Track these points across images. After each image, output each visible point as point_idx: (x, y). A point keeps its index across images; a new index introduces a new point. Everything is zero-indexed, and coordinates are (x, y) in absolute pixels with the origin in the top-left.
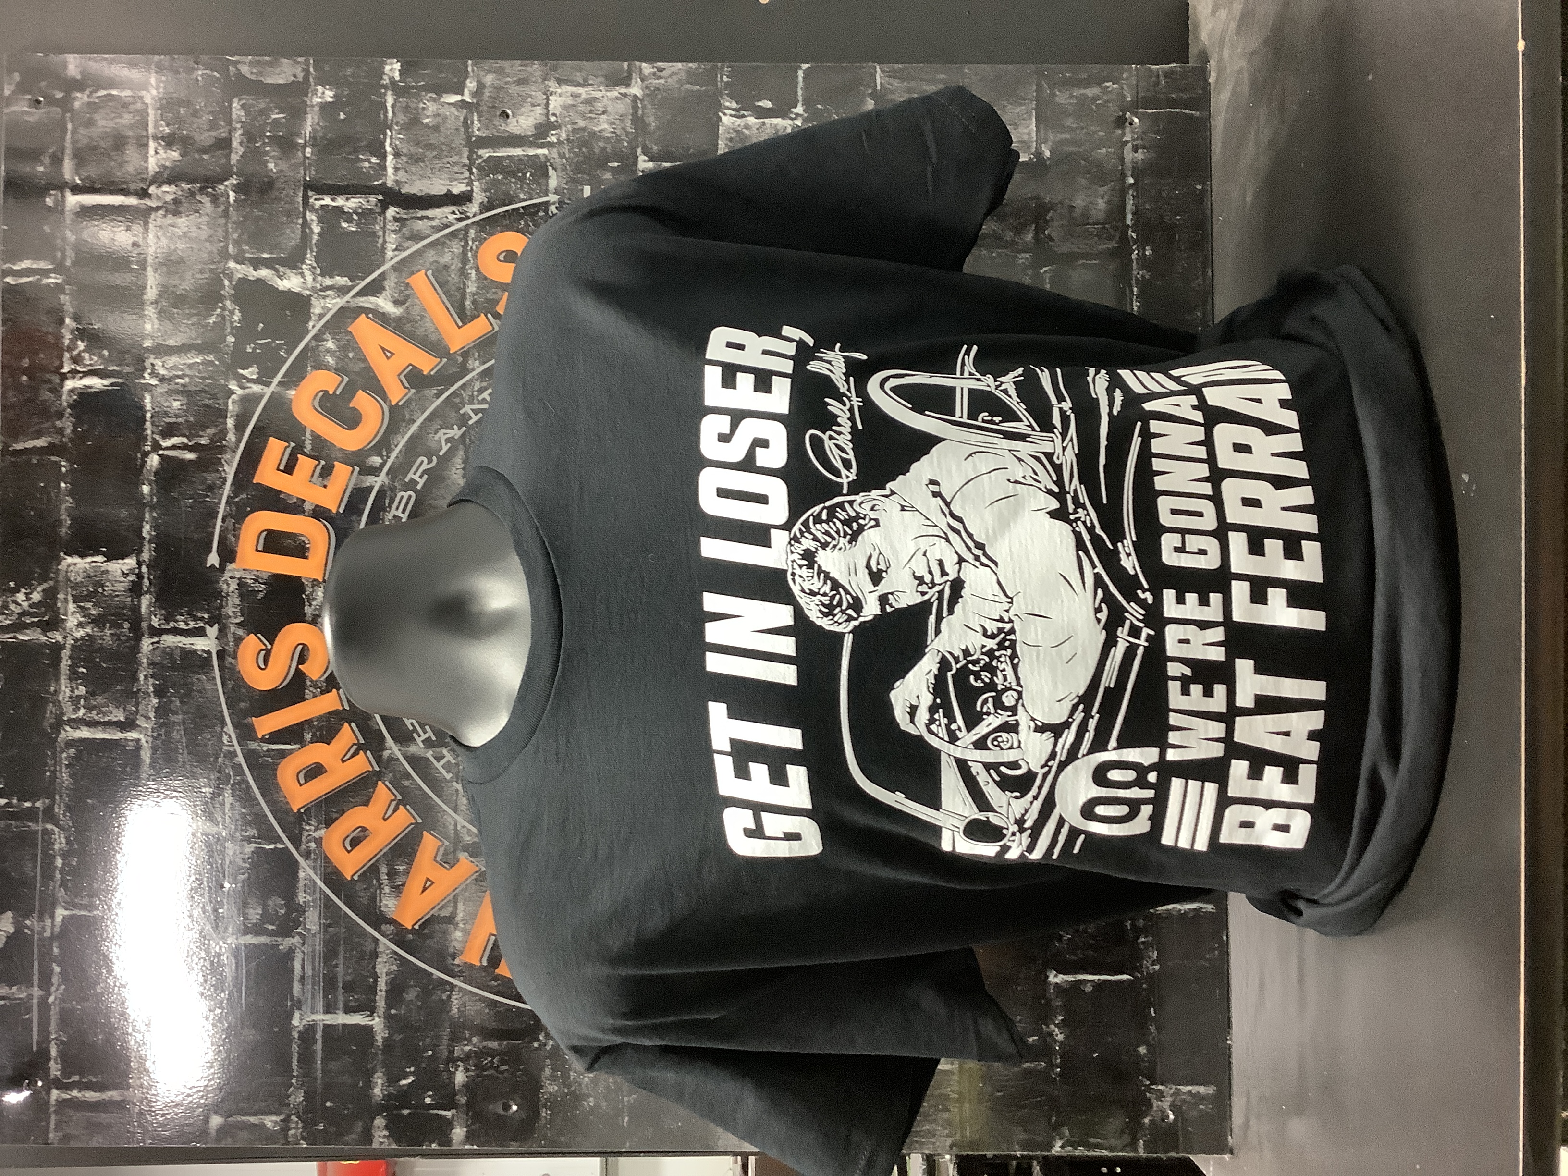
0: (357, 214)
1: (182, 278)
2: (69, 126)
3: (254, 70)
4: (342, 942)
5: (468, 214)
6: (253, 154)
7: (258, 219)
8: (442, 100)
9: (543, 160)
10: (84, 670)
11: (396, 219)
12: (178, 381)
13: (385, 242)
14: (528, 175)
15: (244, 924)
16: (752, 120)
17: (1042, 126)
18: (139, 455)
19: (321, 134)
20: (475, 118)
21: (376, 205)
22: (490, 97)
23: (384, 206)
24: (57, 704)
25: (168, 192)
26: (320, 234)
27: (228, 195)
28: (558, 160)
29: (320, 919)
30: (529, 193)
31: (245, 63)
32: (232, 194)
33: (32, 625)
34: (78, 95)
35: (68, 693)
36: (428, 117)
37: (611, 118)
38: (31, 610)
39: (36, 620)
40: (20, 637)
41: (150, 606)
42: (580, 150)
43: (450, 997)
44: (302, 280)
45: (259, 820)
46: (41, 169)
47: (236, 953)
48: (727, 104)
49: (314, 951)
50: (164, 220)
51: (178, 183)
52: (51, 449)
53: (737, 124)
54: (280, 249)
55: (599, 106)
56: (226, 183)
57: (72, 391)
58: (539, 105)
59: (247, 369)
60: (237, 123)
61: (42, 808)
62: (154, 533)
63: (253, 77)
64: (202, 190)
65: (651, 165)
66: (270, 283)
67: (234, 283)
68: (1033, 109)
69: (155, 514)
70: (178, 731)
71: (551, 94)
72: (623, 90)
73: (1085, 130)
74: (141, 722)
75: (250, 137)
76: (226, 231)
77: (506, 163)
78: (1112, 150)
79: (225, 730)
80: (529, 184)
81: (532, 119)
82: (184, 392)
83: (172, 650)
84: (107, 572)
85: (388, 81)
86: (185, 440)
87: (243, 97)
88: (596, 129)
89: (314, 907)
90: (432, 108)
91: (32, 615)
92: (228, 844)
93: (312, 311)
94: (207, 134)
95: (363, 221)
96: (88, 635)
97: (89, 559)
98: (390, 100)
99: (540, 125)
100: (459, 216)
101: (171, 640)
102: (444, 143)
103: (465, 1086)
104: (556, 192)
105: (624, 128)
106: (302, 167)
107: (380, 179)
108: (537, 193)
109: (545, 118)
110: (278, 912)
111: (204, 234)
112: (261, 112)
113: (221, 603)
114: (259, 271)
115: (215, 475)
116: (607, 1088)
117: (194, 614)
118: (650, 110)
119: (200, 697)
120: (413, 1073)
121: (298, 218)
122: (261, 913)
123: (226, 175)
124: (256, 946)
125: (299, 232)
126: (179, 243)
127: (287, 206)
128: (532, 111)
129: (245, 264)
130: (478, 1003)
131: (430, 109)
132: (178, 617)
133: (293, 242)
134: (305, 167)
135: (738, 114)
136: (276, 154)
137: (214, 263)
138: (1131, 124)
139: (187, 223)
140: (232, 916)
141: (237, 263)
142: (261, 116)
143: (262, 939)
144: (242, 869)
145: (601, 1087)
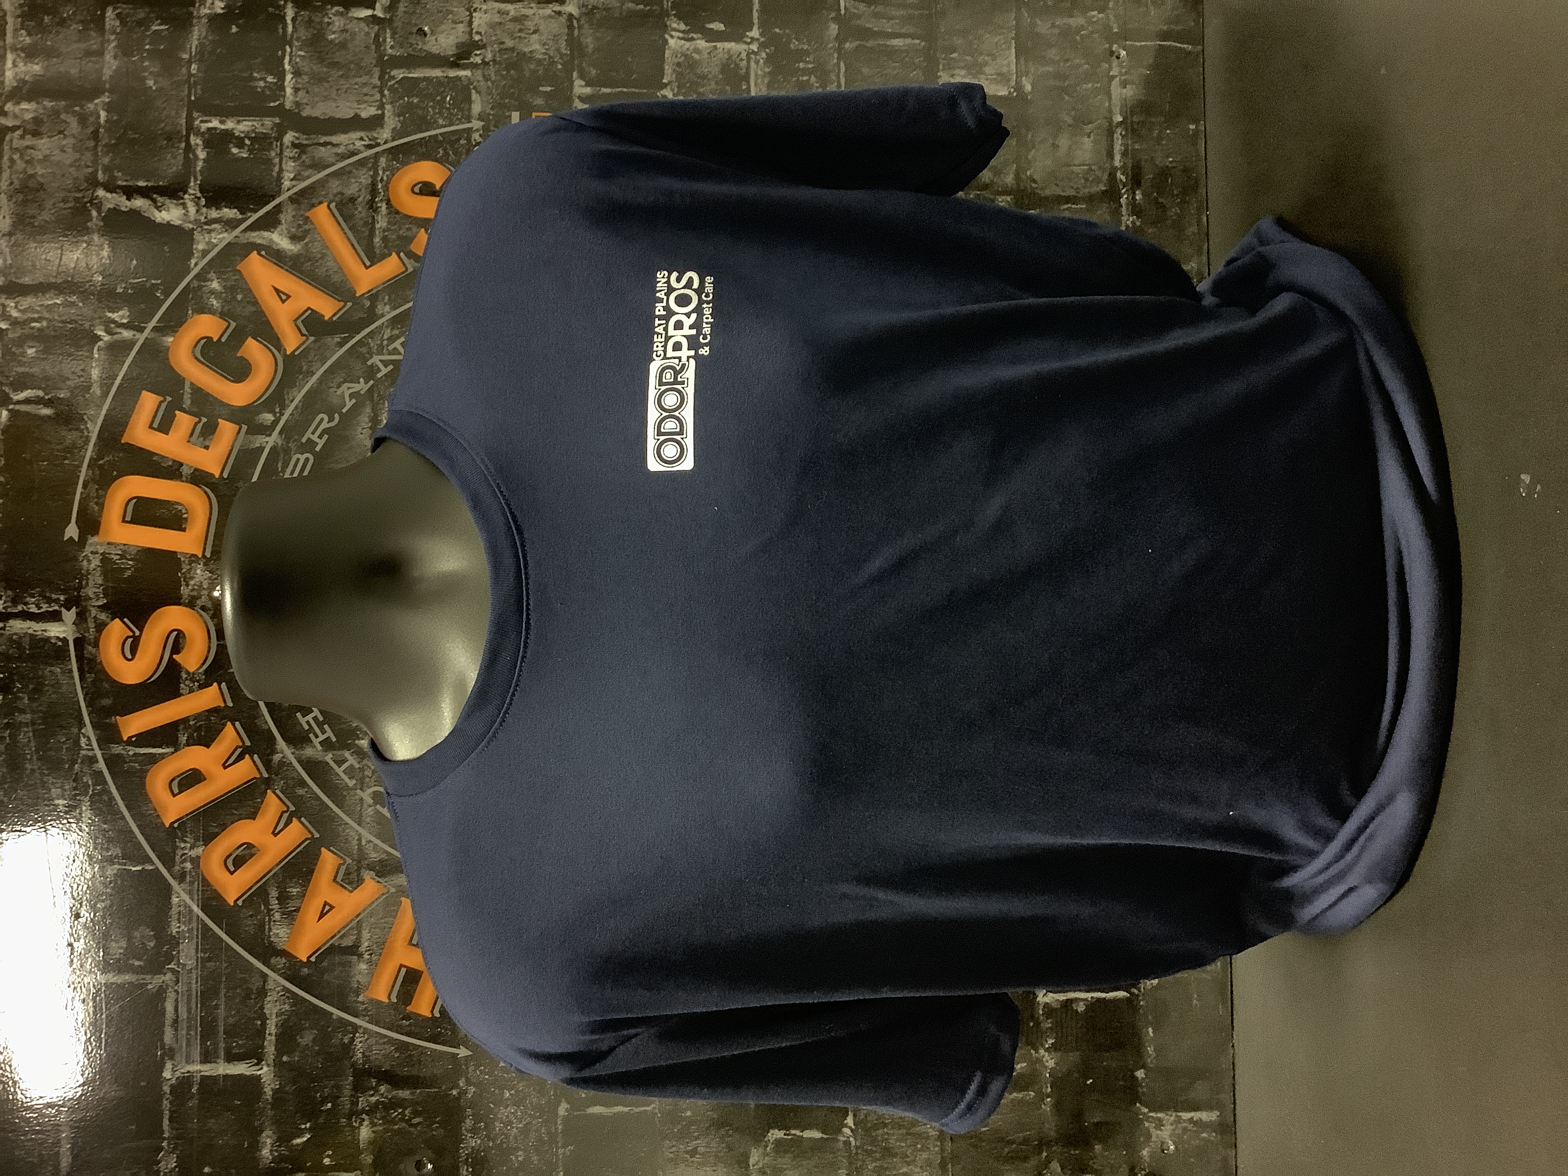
0: (249, 138)
1: (41, 208)
4: (224, 979)
5: (379, 141)
6: (129, 70)
7: (132, 142)
8: (350, 15)
9: (465, 82)
11: (294, 145)
12: (33, 325)
13: (281, 170)
14: (448, 99)
15: (105, 961)
16: (702, 44)
17: (1020, 61)
19: (209, 48)
20: (388, 35)
21: (272, 129)
22: (405, 12)
23: (281, 130)
25: (27, 109)
26: (205, 161)
27: (99, 117)
28: (482, 83)
29: (197, 952)
30: (450, 119)
32: (103, 114)
36: (334, 33)
37: (543, 38)
42: (508, 72)
43: (352, 1040)
44: (183, 211)
45: (123, 837)
47: (94, 995)
48: (674, 25)
49: (189, 990)
50: (22, 141)
51: (40, 100)
53: (685, 47)
54: (159, 176)
55: (530, 25)
56: (96, 101)
58: (462, 22)
59: (118, 312)
60: (111, 33)
64: (68, 109)
65: (588, 90)
66: (146, 215)
67: (103, 214)
68: (1013, 38)
70: (26, 733)
71: (475, 10)
73: (1068, 64)
75: (126, 50)
76: (95, 155)
77: (423, 85)
78: (1099, 85)
79: (83, 731)
81: (452, 38)
82: (40, 337)
83: (20, 637)
86: (41, 393)
87: (119, 5)
88: (526, 50)
89: (190, 939)
90: (338, 22)
92: (86, 866)
93: (194, 247)
94: (76, 46)
95: (257, 146)
98: (289, 12)
99: (463, 43)
100: (366, 143)
101: (19, 626)
102: (351, 62)
103: (372, 1142)
104: (480, 118)
105: (558, 50)
106: (186, 86)
107: (278, 100)
108: (458, 119)
109: (467, 36)
110: (146, 945)
111: (69, 157)
112: (140, 23)
113: (80, 582)
114: (132, 200)
115: (74, 433)
116: (539, 1139)
117: (48, 595)
118: (587, 31)
119: (54, 693)
120: (310, 1130)
121: (180, 142)
122: (125, 946)
123: (97, 92)
124: (118, 986)
125: (181, 158)
126: (39, 167)
127: (168, 128)
128: (455, 28)
129: (116, 192)
130: (386, 1047)
131: (337, 24)
132: (28, 599)
133: (175, 168)
134: (190, 84)
135: (686, 36)
136: (155, 69)
137: (80, 191)
138: (1118, 57)
139: (49, 145)
140: (89, 951)
141: (109, 190)
142: (140, 27)
143: (127, 978)
144: (103, 894)
145: (532, 1138)
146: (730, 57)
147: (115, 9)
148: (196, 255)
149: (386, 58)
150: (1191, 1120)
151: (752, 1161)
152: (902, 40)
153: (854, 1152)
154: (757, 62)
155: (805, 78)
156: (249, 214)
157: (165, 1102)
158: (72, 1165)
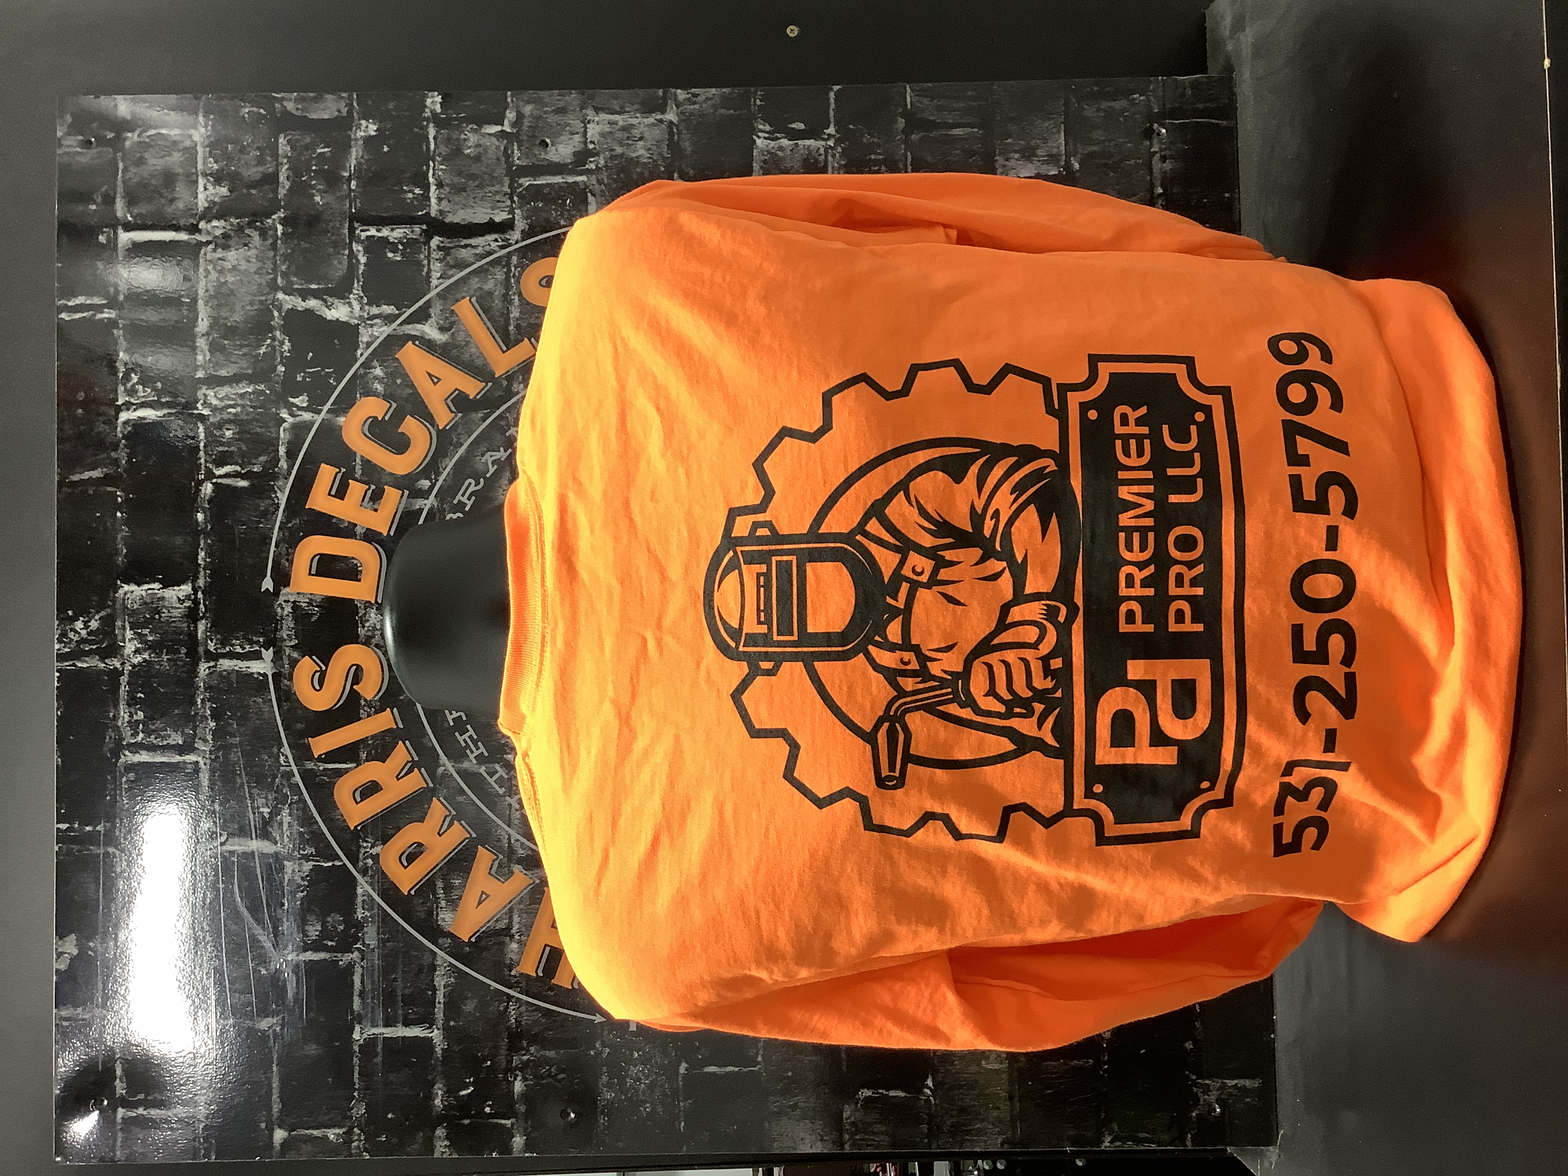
0: (402, 244)
1: (232, 310)
2: (121, 166)
3: (300, 106)
4: (400, 957)
5: (510, 242)
6: (299, 189)
7: (305, 250)
8: (483, 131)
9: (582, 186)
10: (142, 696)
12: (229, 410)
13: (429, 270)
14: (568, 201)
15: (304, 942)
16: (785, 142)
17: (1071, 141)
18: (193, 484)
19: (365, 167)
20: (515, 147)
21: (421, 235)
22: (529, 127)
23: (428, 235)
24: (117, 729)
25: (217, 226)
26: (365, 264)
27: (277, 229)
28: (597, 186)
29: (378, 934)
31: (291, 100)
32: (280, 228)
33: (90, 653)
34: (129, 135)
35: (127, 719)
36: (469, 148)
37: (649, 143)
38: (90, 638)
39: (94, 647)
40: (79, 665)
41: (206, 631)
42: (619, 175)
43: (507, 1007)
44: (350, 309)
45: (317, 838)
46: (94, 207)
47: (296, 968)
48: (761, 127)
49: (373, 966)
50: (214, 254)
51: (227, 218)
52: (106, 480)
53: (771, 146)
54: (328, 279)
55: (636, 132)
56: (273, 217)
57: (126, 423)
58: (577, 133)
59: (297, 397)
60: (283, 158)
61: (103, 832)
62: (208, 560)
63: (299, 113)
64: (250, 225)
66: (318, 313)
67: (283, 314)
68: (1062, 123)
69: (209, 541)
70: (236, 752)
71: (589, 122)
72: (659, 117)
73: (1113, 143)
74: (199, 745)
75: (296, 171)
76: (275, 263)
77: (547, 190)
78: (1141, 161)
79: (282, 750)
80: (568, 210)
81: (570, 147)
82: (235, 421)
83: (229, 673)
84: (163, 598)
85: (430, 114)
86: (238, 468)
87: (289, 133)
88: (634, 155)
89: (373, 922)
90: (473, 138)
91: (90, 642)
92: (286, 863)
93: (360, 339)
94: (254, 170)
95: (408, 250)
96: (145, 660)
97: (146, 587)
98: (432, 132)
99: (579, 153)
100: (500, 244)
101: (228, 664)
102: (485, 173)
103: (524, 1095)
105: (661, 154)
106: (348, 200)
107: (424, 209)
109: (583, 146)
110: (336, 929)
111: (253, 266)
112: (307, 147)
113: (276, 626)
114: (307, 301)
115: (267, 501)
116: (664, 1094)
117: (249, 638)
118: (686, 135)
119: (257, 719)
120: (473, 1084)
121: (345, 249)
122: (320, 929)
123: (274, 208)
124: (316, 962)
125: (345, 263)
126: (229, 275)
127: (335, 238)
128: (571, 139)
129: (293, 295)
130: (535, 1013)
131: (471, 140)
132: (234, 641)
133: (340, 273)
134: (350, 199)
135: (772, 136)
136: (321, 187)
137: (263, 295)
138: (1159, 135)
139: (236, 257)
140: (292, 933)
141: (286, 294)
142: (307, 150)
143: (322, 955)
144: (300, 886)
145: (658, 1092)
146: (810, 153)
147: (286, 135)
148: (361, 347)
149: (514, 168)
150: (1236, 1086)
151: (845, 1115)
152: (962, 129)
153: (934, 1109)
154: (833, 156)
156: (404, 310)
157: (355, 1059)
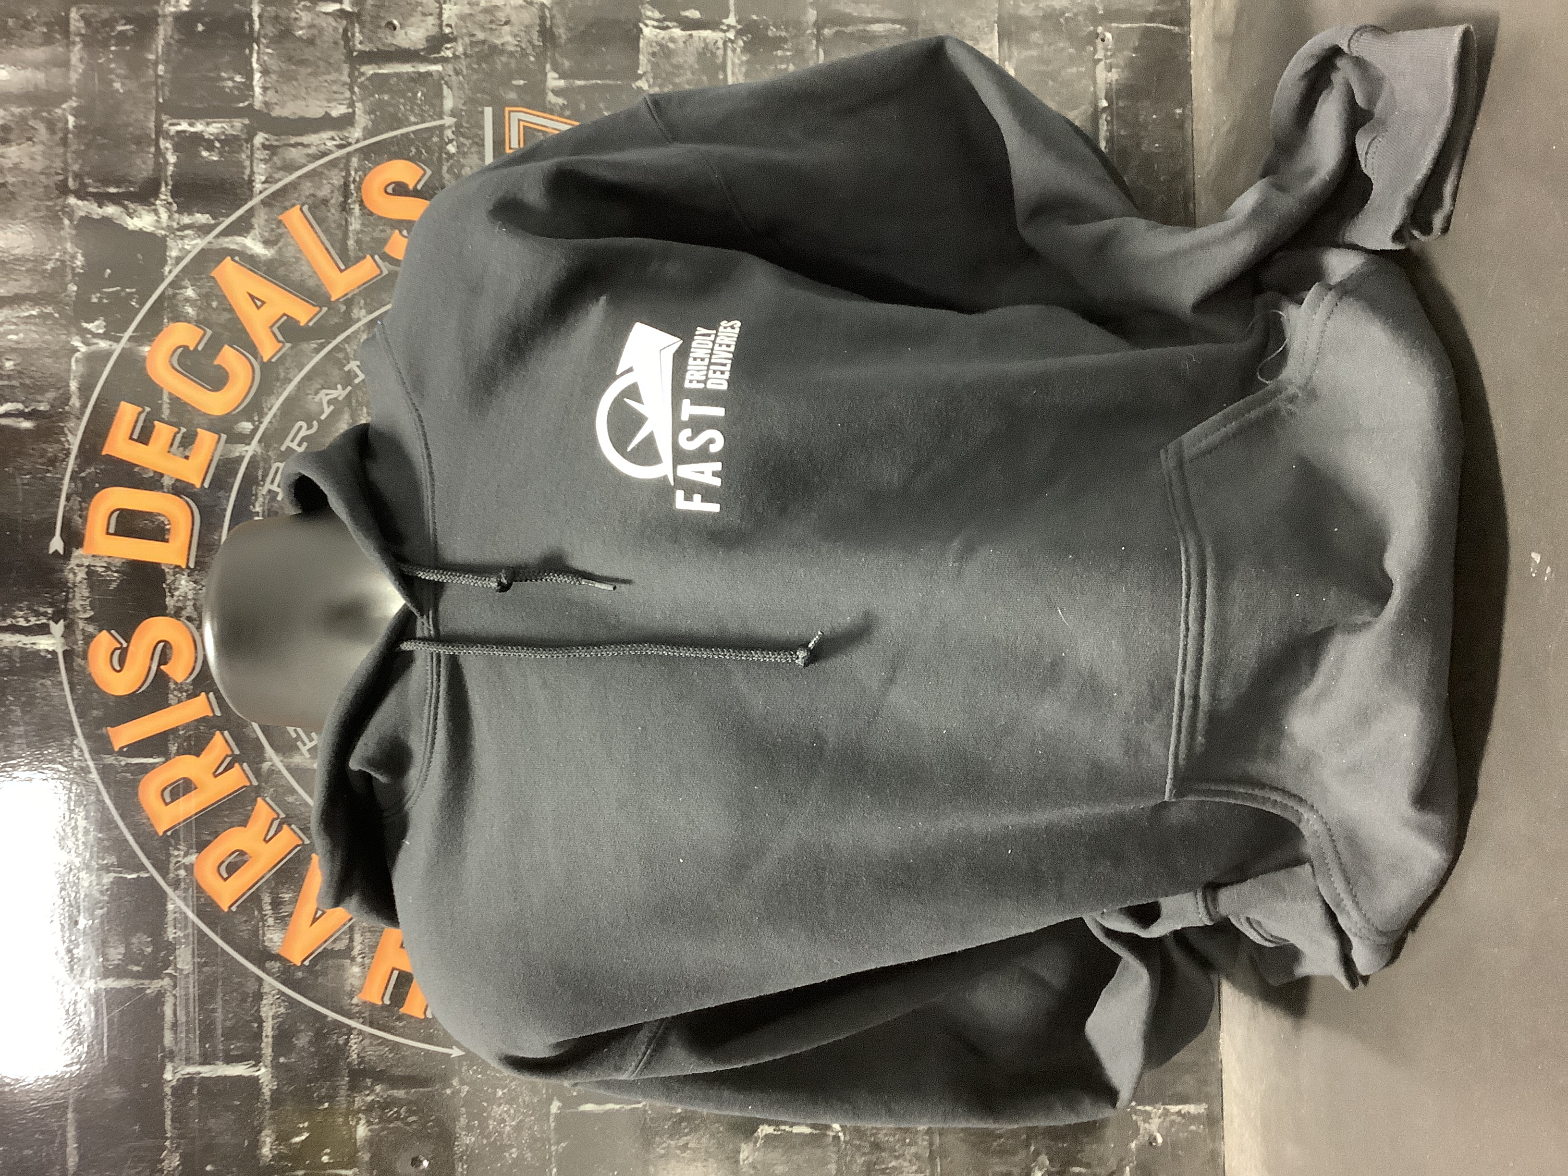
0: (219, 141)
4: (220, 983)
5: (350, 140)
6: (95, 72)
7: (101, 147)
8: (318, 9)
9: (436, 77)
12: (10, 337)
13: (252, 173)
14: (419, 95)
15: (104, 966)
16: (677, 32)
17: (1005, 43)
19: (176, 48)
20: (357, 30)
21: (242, 130)
22: (373, 6)
23: (251, 131)
26: (175, 165)
27: (67, 122)
28: (454, 78)
29: (193, 957)
30: (422, 116)
32: (71, 120)
36: (301, 28)
37: (515, 30)
42: (480, 65)
43: (347, 1041)
44: (156, 218)
45: (118, 845)
47: (95, 1000)
48: (649, 13)
49: (187, 995)
53: (661, 36)
54: (130, 182)
55: (501, 16)
56: (64, 106)
58: (431, 14)
59: (92, 322)
60: (76, 35)
64: (35, 115)
65: (562, 83)
66: (118, 222)
67: (75, 223)
68: (995, 22)
73: (1052, 48)
75: (91, 51)
76: (65, 162)
77: (393, 81)
78: (1083, 69)
79: (75, 742)
80: (418, 105)
81: (422, 31)
82: (16, 349)
83: (11, 651)
86: (20, 406)
87: (83, 5)
88: (498, 42)
89: (186, 944)
90: (306, 18)
92: (83, 875)
93: (168, 254)
94: (41, 49)
95: (227, 148)
98: (256, 9)
99: (433, 36)
100: (338, 142)
101: (9, 639)
102: (319, 59)
103: (368, 1141)
104: (453, 114)
105: (530, 42)
106: (154, 88)
107: (247, 100)
108: (430, 116)
109: (437, 29)
110: (143, 951)
111: (38, 166)
112: (105, 23)
113: (67, 596)
114: (105, 208)
115: (56, 446)
116: (532, 1137)
117: (35, 608)
118: (560, 20)
119: (46, 705)
120: (307, 1129)
121: (149, 146)
122: (123, 952)
123: (65, 96)
124: (118, 991)
125: (151, 162)
126: (9, 175)
127: (138, 132)
128: (423, 21)
129: (88, 200)
130: (381, 1048)
131: (304, 19)
132: (16, 613)
133: (145, 174)
134: (157, 86)
135: (661, 25)
136: (122, 71)
137: (51, 199)
138: (1103, 40)
139: (18, 153)
140: (89, 958)
141: (80, 198)
142: (104, 27)
143: (126, 983)
144: (100, 902)
145: (525, 1135)
146: (706, 44)
147: (79, 9)
148: (169, 262)
149: (355, 54)
150: (1179, 1113)
151: (742, 1156)
152: (882, 25)
153: (843, 1147)
154: (734, 50)
155: (783, 66)
156: (221, 219)
157: (167, 1103)
158: (79, 1165)
